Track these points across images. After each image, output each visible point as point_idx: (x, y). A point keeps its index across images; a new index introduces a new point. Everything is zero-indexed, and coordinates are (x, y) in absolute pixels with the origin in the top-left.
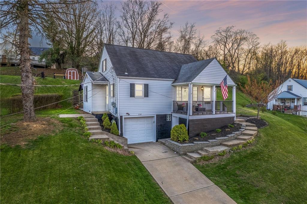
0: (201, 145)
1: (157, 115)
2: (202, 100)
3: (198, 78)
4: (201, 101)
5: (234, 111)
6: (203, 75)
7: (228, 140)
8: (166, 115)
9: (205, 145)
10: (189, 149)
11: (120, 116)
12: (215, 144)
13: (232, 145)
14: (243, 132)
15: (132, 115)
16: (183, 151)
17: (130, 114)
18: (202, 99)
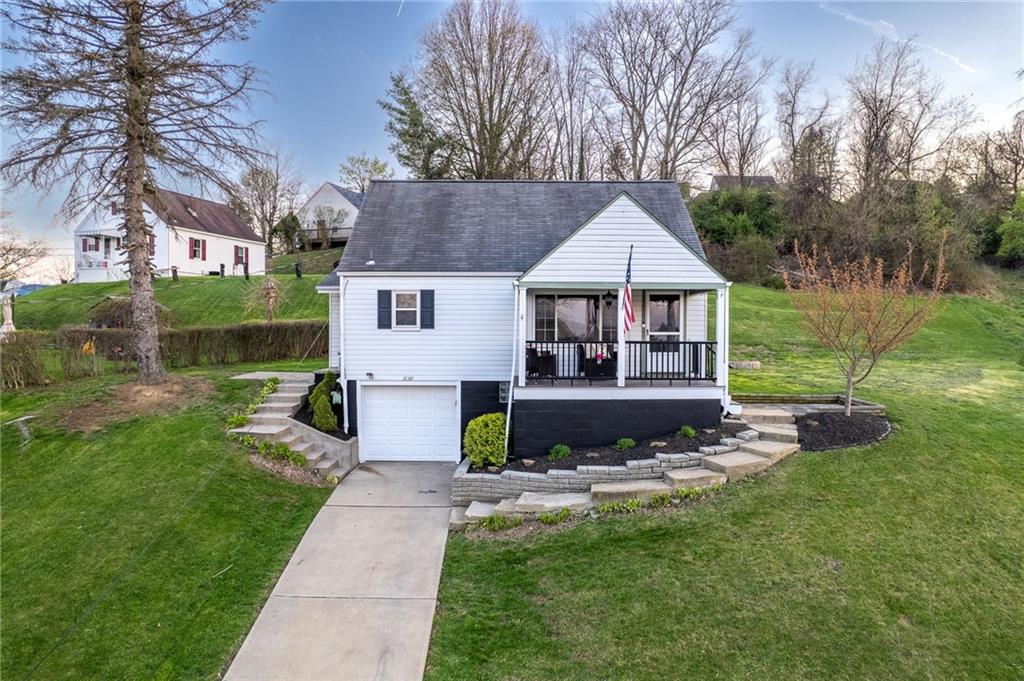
0: (519, 482)
1: (463, 383)
2: (640, 340)
3: (551, 267)
4: (635, 343)
5: (718, 381)
6: (566, 255)
7: (623, 477)
8: (498, 382)
9: (532, 484)
10: (481, 491)
11: (348, 381)
12: (567, 486)
13: (604, 493)
14: (707, 458)
15: (382, 377)
16: (463, 493)
17: (375, 377)
18: (641, 334)
